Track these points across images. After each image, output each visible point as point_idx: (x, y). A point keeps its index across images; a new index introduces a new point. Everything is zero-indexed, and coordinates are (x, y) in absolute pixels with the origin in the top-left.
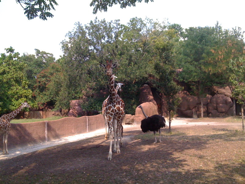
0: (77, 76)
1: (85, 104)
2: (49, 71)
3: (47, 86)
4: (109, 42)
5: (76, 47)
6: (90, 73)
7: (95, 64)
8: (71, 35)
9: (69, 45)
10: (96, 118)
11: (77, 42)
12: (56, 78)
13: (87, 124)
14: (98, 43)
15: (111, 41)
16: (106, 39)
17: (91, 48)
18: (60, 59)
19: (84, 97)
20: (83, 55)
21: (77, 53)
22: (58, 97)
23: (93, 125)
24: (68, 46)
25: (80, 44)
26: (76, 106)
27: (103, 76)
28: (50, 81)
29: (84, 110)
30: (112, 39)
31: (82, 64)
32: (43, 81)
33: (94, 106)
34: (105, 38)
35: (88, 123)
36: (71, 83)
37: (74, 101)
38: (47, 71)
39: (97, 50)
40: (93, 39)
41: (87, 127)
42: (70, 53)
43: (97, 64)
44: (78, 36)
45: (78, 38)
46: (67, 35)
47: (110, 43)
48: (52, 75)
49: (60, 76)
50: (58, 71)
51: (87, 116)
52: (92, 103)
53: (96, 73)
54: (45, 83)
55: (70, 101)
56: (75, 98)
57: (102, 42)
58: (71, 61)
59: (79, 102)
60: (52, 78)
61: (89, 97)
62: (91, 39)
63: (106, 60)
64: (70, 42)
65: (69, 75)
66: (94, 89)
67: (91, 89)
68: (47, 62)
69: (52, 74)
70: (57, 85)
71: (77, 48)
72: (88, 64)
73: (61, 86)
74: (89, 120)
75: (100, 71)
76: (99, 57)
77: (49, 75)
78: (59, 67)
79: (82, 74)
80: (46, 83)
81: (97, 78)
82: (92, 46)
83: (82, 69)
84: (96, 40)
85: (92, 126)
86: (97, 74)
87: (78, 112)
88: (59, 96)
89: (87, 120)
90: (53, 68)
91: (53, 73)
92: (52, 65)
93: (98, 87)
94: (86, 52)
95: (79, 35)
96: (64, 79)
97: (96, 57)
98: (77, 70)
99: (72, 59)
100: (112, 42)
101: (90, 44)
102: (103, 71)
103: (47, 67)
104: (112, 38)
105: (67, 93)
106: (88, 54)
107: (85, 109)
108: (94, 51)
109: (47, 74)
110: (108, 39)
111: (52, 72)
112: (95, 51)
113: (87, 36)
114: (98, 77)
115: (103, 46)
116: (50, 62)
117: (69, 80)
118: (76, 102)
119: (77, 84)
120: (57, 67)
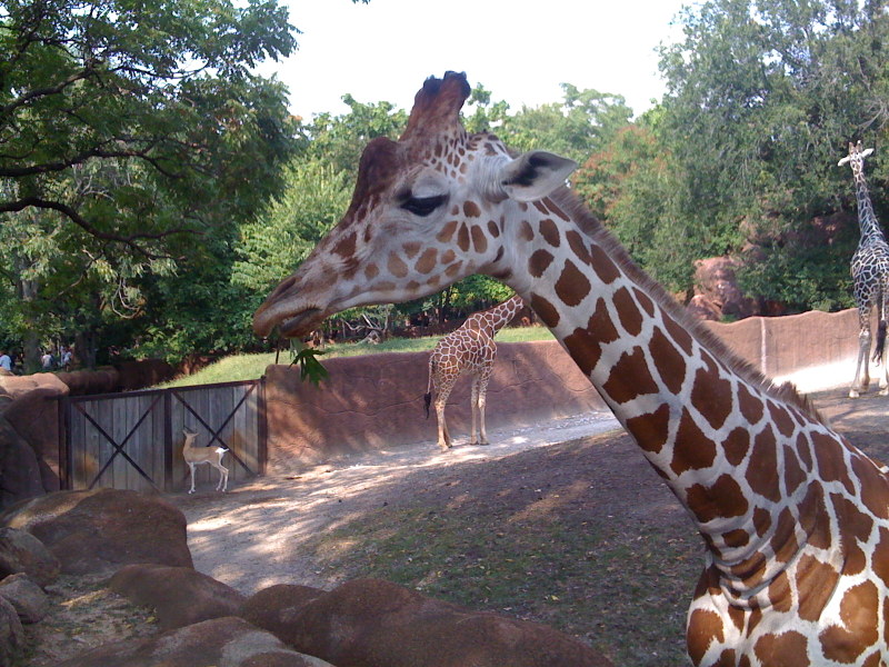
0: (722, 168)
1: (753, 272)
2: (614, 156)
3: (608, 212)
4: (843, 30)
5: (714, 62)
6: (769, 153)
7: (790, 121)
8: (692, 16)
9: (687, 57)
10: (800, 323)
11: (716, 42)
12: (642, 181)
13: (764, 348)
14: (800, 38)
15: (852, 26)
16: (831, 18)
17: (772, 60)
18: (651, 112)
19: (748, 247)
20: (739, 87)
21: (718, 82)
22: (652, 247)
23: (784, 350)
24: (681, 60)
25: (726, 50)
26: (717, 278)
27: (823, 163)
28: (617, 193)
29: (748, 294)
30: (854, 16)
31: (738, 122)
32: (594, 195)
33: (790, 278)
34: (824, 14)
35: (767, 344)
36: (697, 195)
37: (709, 263)
38: (606, 158)
39: (796, 64)
40: (777, 25)
41: (764, 358)
42: (689, 88)
43: (799, 119)
44: (718, 20)
45: (720, 27)
46: (678, 19)
47: (847, 32)
48: (625, 171)
49: (655, 174)
50: (645, 156)
51: (762, 319)
52: (781, 270)
53: (797, 153)
54: (603, 203)
55: (696, 263)
56: (713, 252)
57: (815, 30)
58: (694, 115)
59: (729, 264)
60: (625, 181)
61: (767, 245)
62: (767, 26)
63: (834, 101)
64: (689, 45)
65: (691, 167)
66: (788, 216)
67: (775, 214)
68: (605, 126)
69: (624, 168)
70: (646, 205)
71: (715, 64)
72: (763, 121)
73: (661, 210)
74: (769, 332)
75: (812, 145)
76: (807, 91)
77: (614, 173)
78: (649, 139)
79: (739, 160)
80: (605, 200)
81: (798, 173)
82: (774, 52)
83: (740, 143)
84: (787, 28)
85: (781, 354)
86: (800, 157)
87: (724, 301)
88: (656, 245)
89: (764, 332)
90: (627, 145)
91: (629, 166)
92: (621, 136)
93: (806, 205)
94: (751, 74)
95: (719, 16)
96: (673, 183)
97: (795, 93)
98: (718, 146)
99: (697, 106)
100: (856, 28)
101: (767, 46)
102: (825, 145)
103: (605, 142)
104: (853, 13)
105: (683, 233)
106: (761, 85)
107: (754, 289)
108: (783, 72)
109: (606, 170)
110: (838, 16)
111: (624, 159)
112: (788, 69)
113: (752, 16)
114: (803, 168)
115: (821, 48)
116: (615, 126)
117: (692, 185)
118: (719, 264)
119: (721, 200)
120: (643, 141)
